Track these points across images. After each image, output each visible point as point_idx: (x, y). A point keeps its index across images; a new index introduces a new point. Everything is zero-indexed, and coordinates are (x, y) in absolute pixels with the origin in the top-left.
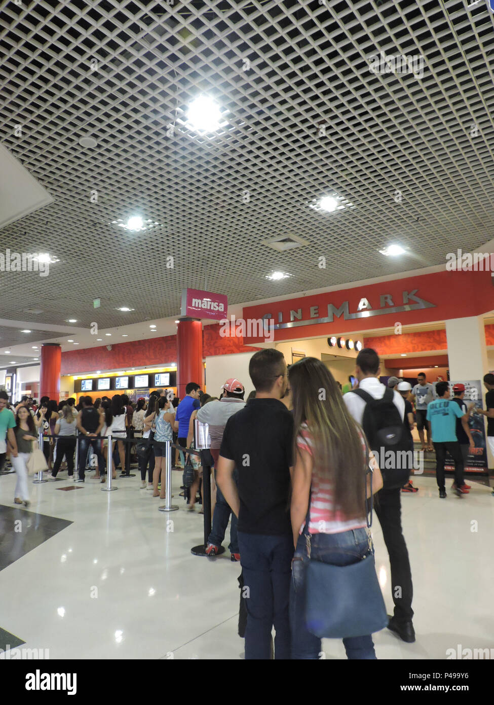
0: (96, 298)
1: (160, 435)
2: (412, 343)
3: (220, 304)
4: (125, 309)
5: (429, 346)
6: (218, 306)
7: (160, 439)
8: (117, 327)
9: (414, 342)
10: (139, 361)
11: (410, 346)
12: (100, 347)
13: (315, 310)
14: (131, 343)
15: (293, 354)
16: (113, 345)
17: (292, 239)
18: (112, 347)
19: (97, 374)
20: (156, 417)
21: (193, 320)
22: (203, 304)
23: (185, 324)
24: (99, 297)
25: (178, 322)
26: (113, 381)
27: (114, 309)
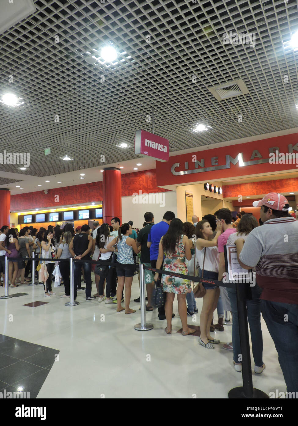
0: (47, 147)
1: (123, 257)
2: (256, 189)
3: (164, 146)
4: (67, 158)
5: (267, 191)
6: (163, 147)
7: (123, 261)
8: (56, 175)
9: (257, 188)
10: (69, 201)
11: (255, 191)
12: (39, 191)
13: (215, 159)
14: (62, 188)
15: (186, 195)
16: (48, 190)
18: (48, 191)
19: (36, 211)
20: (119, 241)
21: (115, 169)
22: (153, 145)
23: (109, 173)
24: (50, 146)
25: (102, 171)
26: (47, 216)
27: (58, 158)
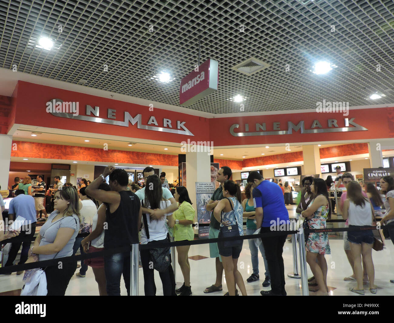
17: (257, 63)
